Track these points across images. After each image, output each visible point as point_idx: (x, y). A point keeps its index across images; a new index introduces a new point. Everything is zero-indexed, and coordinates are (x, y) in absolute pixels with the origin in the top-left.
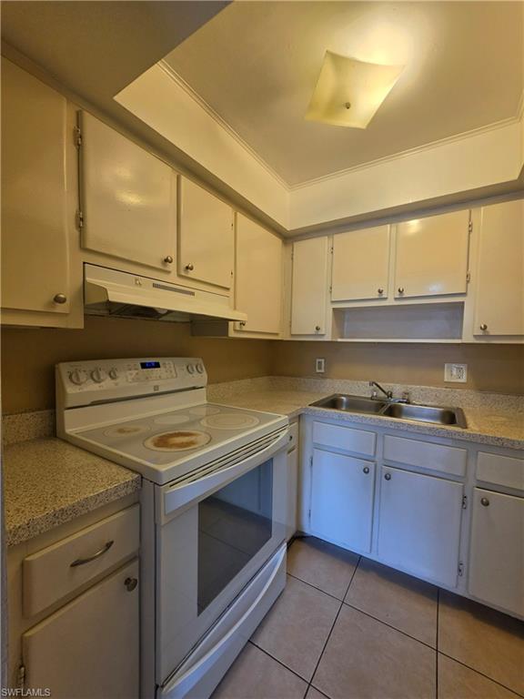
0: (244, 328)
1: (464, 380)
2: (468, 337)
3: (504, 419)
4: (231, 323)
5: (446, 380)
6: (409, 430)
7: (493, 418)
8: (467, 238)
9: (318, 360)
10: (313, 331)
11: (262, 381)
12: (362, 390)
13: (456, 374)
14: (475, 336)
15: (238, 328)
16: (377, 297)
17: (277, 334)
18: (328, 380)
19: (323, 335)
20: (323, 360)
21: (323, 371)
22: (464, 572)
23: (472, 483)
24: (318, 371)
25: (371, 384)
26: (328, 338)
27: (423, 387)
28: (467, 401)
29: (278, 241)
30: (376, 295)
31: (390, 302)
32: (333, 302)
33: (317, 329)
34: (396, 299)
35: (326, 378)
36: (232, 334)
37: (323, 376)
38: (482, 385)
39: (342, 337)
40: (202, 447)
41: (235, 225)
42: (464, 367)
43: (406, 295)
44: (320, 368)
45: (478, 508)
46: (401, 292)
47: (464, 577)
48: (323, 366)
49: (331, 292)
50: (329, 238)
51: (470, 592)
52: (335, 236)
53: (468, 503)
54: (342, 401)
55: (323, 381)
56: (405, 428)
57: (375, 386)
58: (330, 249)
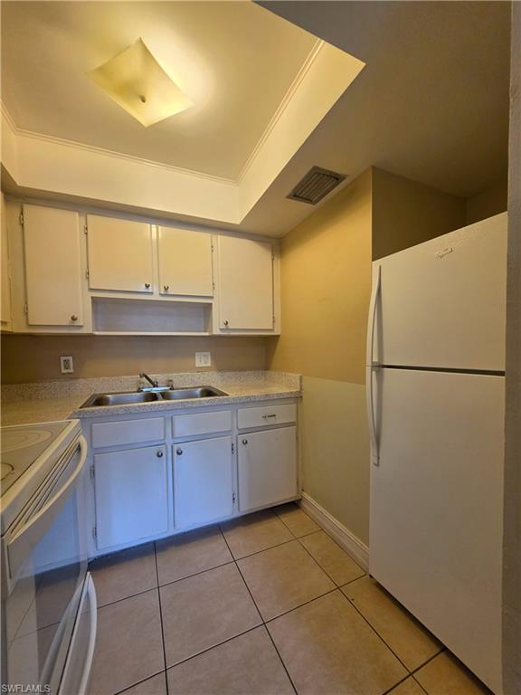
1: (209, 364)
2: (216, 332)
5: (197, 366)
8: (210, 256)
9: (62, 359)
10: (67, 321)
13: (203, 360)
14: (221, 329)
16: (143, 290)
17: (6, 324)
18: (81, 381)
19: (81, 326)
20: (71, 358)
21: (72, 370)
22: (236, 499)
23: (236, 432)
24: (64, 371)
25: (141, 377)
26: (87, 330)
27: (181, 374)
28: (214, 381)
31: (156, 297)
32: (91, 290)
33: (74, 319)
34: (161, 295)
35: (76, 378)
37: (71, 377)
38: (221, 366)
42: (209, 353)
43: (170, 292)
44: (66, 368)
45: (241, 448)
46: (166, 289)
47: (236, 502)
48: (71, 365)
49: (88, 278)
50: (80, 215)
51: (241, 510)
52: (89, 216)
53: (235, 449)
54: (108, 398)
55: (74, 381)
56: (190, 405)
57: (144, 378)
58: (83, 228)
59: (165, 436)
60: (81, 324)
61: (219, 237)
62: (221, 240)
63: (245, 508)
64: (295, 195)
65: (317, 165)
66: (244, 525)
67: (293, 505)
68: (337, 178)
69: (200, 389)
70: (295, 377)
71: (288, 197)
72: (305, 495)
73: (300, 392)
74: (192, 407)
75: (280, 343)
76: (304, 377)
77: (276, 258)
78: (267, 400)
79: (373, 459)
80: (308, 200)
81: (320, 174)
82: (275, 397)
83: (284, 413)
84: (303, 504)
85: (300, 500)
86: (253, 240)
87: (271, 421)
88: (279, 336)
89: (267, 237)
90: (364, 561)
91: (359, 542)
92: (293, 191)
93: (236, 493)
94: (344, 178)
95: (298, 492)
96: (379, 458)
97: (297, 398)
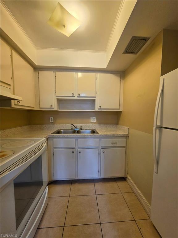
0: (19, 104)
1: (95, 121)
2: (97, 110)
3: (105, 130)
4: (12, 101)
5: (91, 122)
6: (85, 136)
7: (103, 131)
8: (95, 81)
9: (51, 118)
10: (50, 107)
11: (26, 127)
12: (68, 127)
13: (93, 120)
15: (16, 103)
16: (72, 96)
17: (34, 107)
18: (55, 125)
19: (54, 108)
20: (53, 118)
21: (53, 122)
22: (100, 172)
23: (101, 148)
24: (51, 122)
25: (71, 125)
26: (55, 109)
27: (86, 124)
28: (97, 127)
29: (31, 69)
30: (72, 95)
31: (76, 98)
32: (57, 96)
33: (51, 106)
34: (78, 97)
35: (54, 124)
36: (13, 106)
37: (53, 124)
38: (100, 122)
39: (60, 109)
40: (12, 156)
41: (11, 55)
42: (95, 118)
43: (81, 96)
45: (102, 154)
46: (79, 95)
47: (100, 173)
48: (53, 120)
49: (56, 92)
50: (54, 72)
51: (101, 176)
52: (56, 72)
53: (100, 153)
54: (61, 131)
55: (53, 125)
56: (84, 136)
57: (72, 125)
58: (54, 76)
59: (75, 146)
60: (54, 107)
61: (99, 74)
62: (99, 75)
63: (103, 176)
64: (127, 52)
65: (134, 35)
66: (103, 182)
67: (124, 179)
68: (145, 40)
69: (91, 130)
70: (126, 128)
71: (124, 53)
72: (128, 176)
73: (128, 135)
74: (84, 137)
75: (122, 114)
76: (130, 129)
77: (121, 80)
78: (114, 137)
79: (155, 170)
80: (133, 53)
81: (136, 39)
82: (117, 136)
83: (121, 142)
84: (127, 179)
85: (126, 178)
86: (112, 74)
87: (115, 145)
88: (122, 111)
89: (118, 72)
90: (149, 213)
91: (148, 203)
92: (125, 50)
93: (100, 169)
94: (149, 39)
95: (125, 174)
96: (158, 170)
97: (127, 137)
